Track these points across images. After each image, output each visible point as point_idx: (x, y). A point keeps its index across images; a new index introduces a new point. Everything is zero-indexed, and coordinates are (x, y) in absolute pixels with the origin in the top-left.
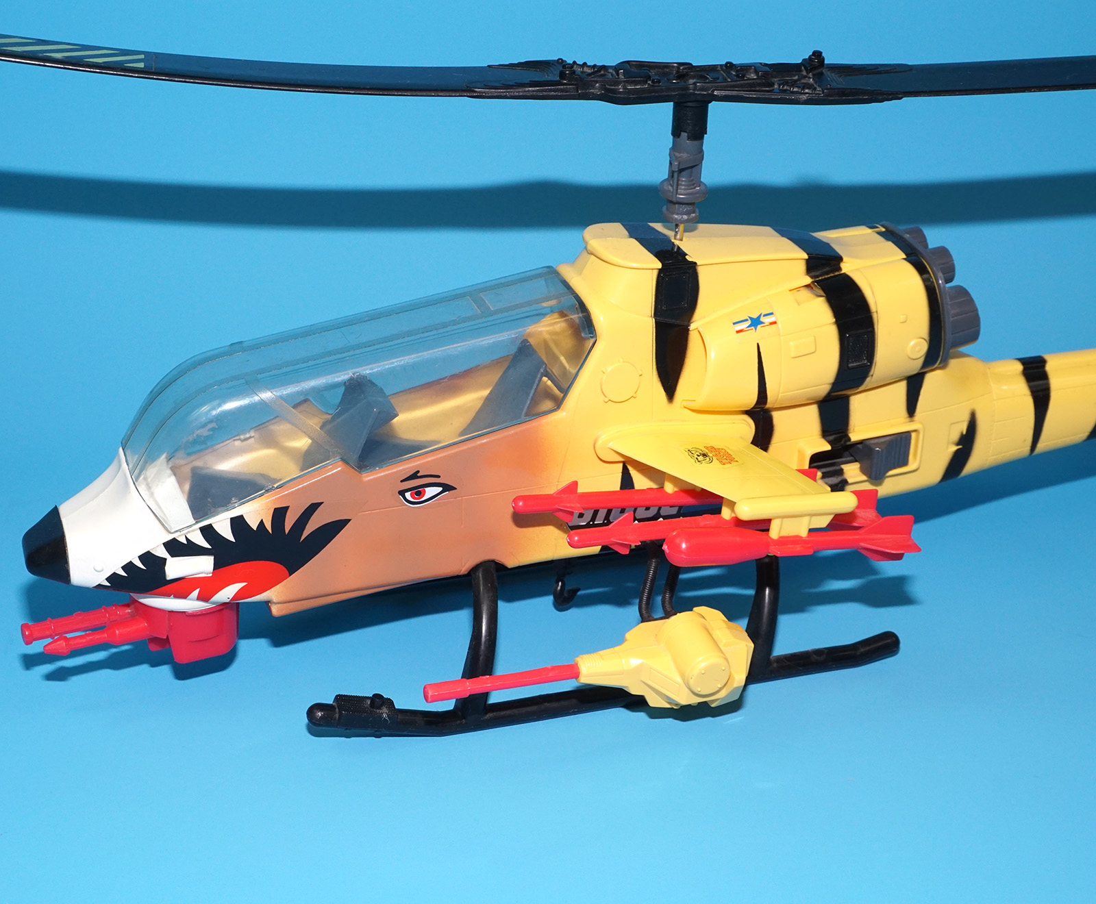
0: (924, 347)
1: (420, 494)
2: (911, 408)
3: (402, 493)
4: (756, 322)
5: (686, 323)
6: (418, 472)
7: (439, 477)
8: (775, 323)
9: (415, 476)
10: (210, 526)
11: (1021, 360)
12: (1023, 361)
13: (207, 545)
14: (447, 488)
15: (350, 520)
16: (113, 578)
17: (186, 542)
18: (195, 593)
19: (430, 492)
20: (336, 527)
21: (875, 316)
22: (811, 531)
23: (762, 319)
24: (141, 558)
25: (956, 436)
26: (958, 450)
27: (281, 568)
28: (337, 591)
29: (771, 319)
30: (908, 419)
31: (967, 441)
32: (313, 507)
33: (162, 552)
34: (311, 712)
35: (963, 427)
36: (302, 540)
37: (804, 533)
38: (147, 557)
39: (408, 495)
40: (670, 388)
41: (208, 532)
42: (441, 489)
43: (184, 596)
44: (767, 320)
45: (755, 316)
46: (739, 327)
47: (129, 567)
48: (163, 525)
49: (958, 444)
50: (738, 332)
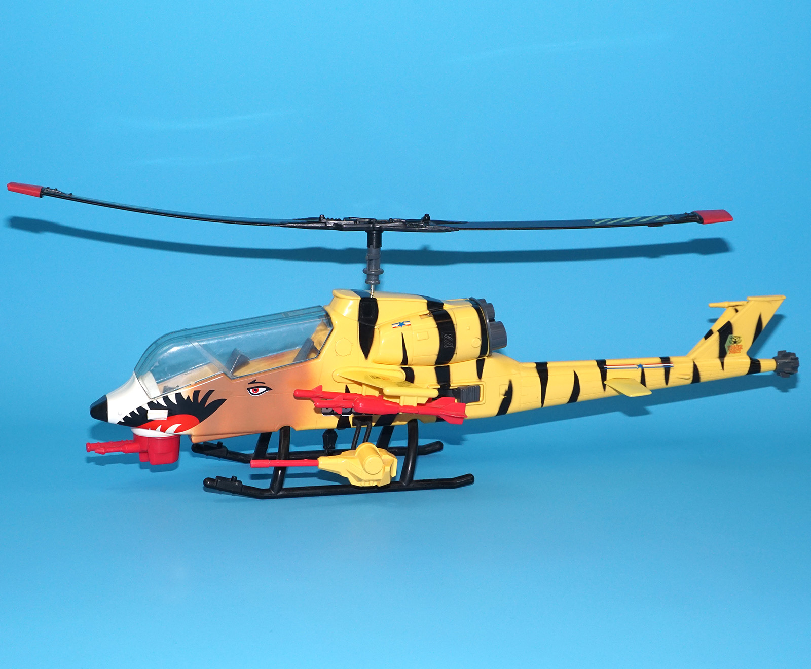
0: (479, 343)
1: (256, 391)
2: (480, 375)
3: (249, 389)
4: (401, 324)
5: (373, 326)
6: (256, 380)
7: (264, 383)
8: (410, 325)
9: (254, 382)
10: (167, 397)
11: (535, 363)
12: (537, 363)
13: (165, 405)
14: (268, 389)
15: (226, 400)
16: (126, 418)
17: (156, 403)
18: (159, 428)
19: (261, 390)
20: (220, 402)
21: (455, 326)
22: (418, 404)
23: (404, 323)
24: (138, 409)
25: (504, 392)
26: (504, 398)
27: (195, 419)
28: (221, 432)
29: (409, 323)
30: (478, 380)
31: (509, 394)
32: (210, 392)
33: (146, 407)
34: (205, 482)
35: (506, 388)
36: (206, 406)
37: (415, 405)
38: (140, 409)
39: (251, 390)
40: (366, 354)
41: (166, 399)
42: (265, 389)
43: (154, 429)
44: (406, 324)
45: (401, 322)
46: (394, 326)
47: (132, 413)
48: (147, 395)
49: (505, 396)
50: (393, 328)
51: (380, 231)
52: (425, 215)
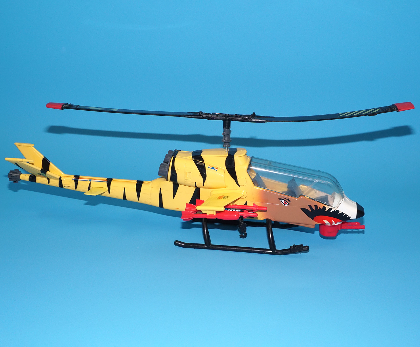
51: (230, 121)
52: (253, 113)
